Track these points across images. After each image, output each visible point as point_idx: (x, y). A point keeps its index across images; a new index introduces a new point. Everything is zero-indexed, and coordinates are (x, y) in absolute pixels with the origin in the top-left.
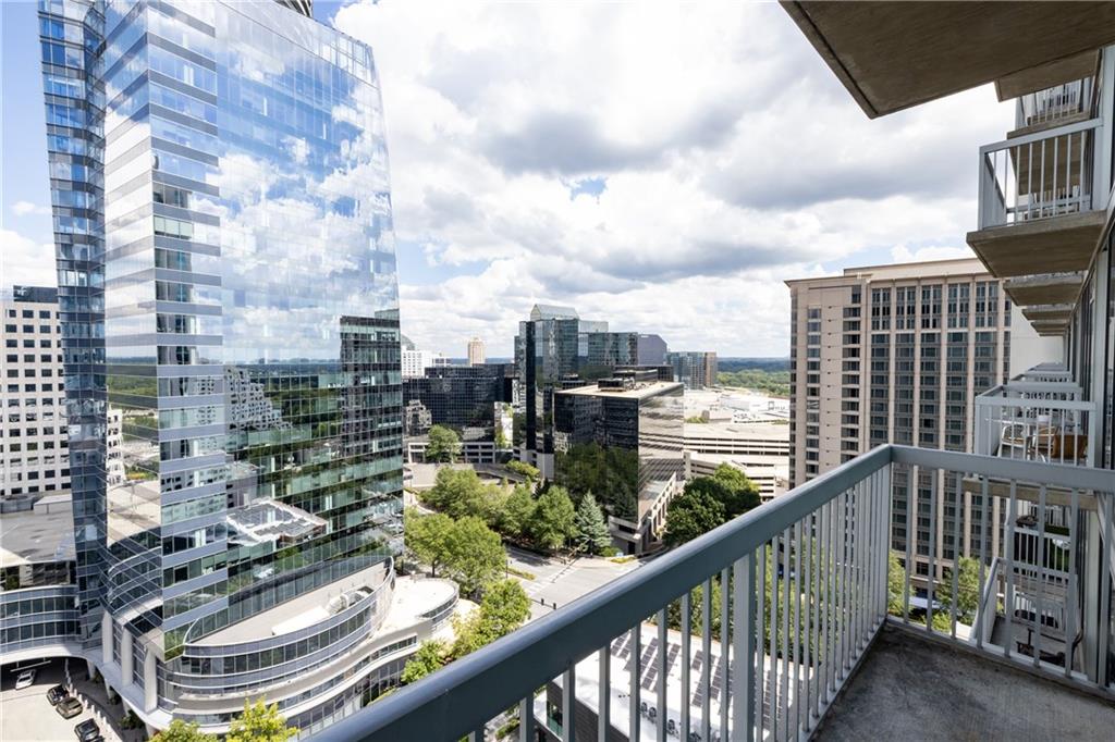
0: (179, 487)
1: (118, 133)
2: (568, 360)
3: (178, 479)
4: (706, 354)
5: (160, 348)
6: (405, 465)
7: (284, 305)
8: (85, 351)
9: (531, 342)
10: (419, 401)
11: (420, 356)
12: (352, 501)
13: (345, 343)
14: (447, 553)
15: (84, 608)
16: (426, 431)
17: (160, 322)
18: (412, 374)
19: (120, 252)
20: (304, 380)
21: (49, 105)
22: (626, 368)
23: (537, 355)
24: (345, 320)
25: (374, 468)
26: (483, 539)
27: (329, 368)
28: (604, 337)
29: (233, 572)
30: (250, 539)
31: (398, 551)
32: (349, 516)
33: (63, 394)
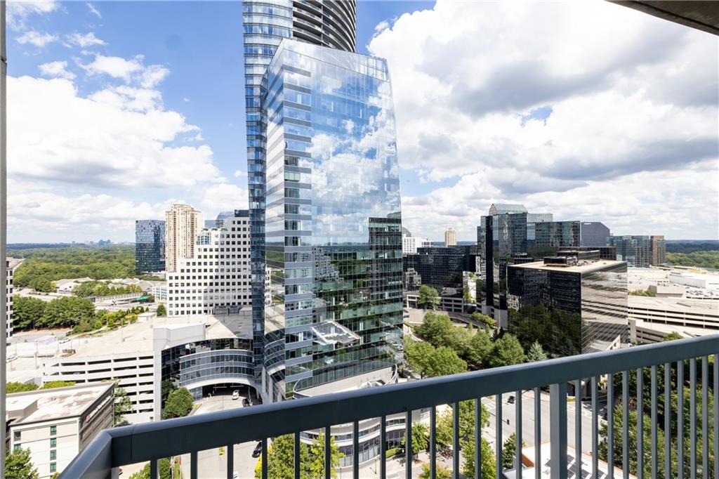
0: (292, 309)
1: (273, 133)
2: (519, 242)
3: (292, 305)
4: (652, 237)
5: (286, 238)
6: (404, 308)
7: (340, 213)
8: (258, 239)
9: (489, 231)
10: (413, 269)
11: (414, 240)
12: (374, 327)
13: (371, 233)
14: (430, 368)
15: (256, 364)
16: (417, 288)
17: (286, 224)
18: (409, 252)
19: (272, 191)
20: (350, 254)
21: (248, 126)
22: (569, 249)
23: (494, 239)
24: (372, 220)
25: (387, 309)
26: (454, 364)
27: (362, 248)
28: (549, 225)
29: (315, 358)
30: (323, 341)
31: (400, 362)
32: (372, 335)
33: (250, 260)
